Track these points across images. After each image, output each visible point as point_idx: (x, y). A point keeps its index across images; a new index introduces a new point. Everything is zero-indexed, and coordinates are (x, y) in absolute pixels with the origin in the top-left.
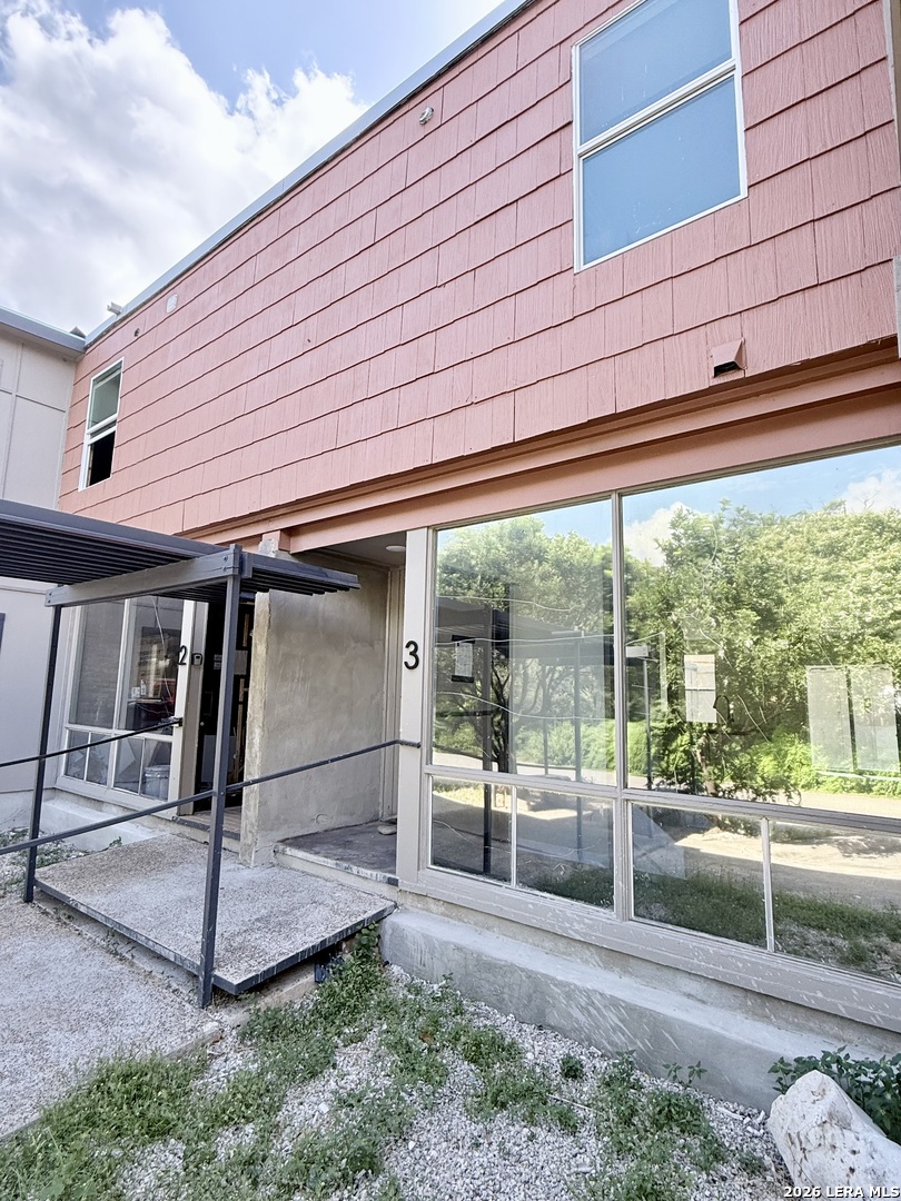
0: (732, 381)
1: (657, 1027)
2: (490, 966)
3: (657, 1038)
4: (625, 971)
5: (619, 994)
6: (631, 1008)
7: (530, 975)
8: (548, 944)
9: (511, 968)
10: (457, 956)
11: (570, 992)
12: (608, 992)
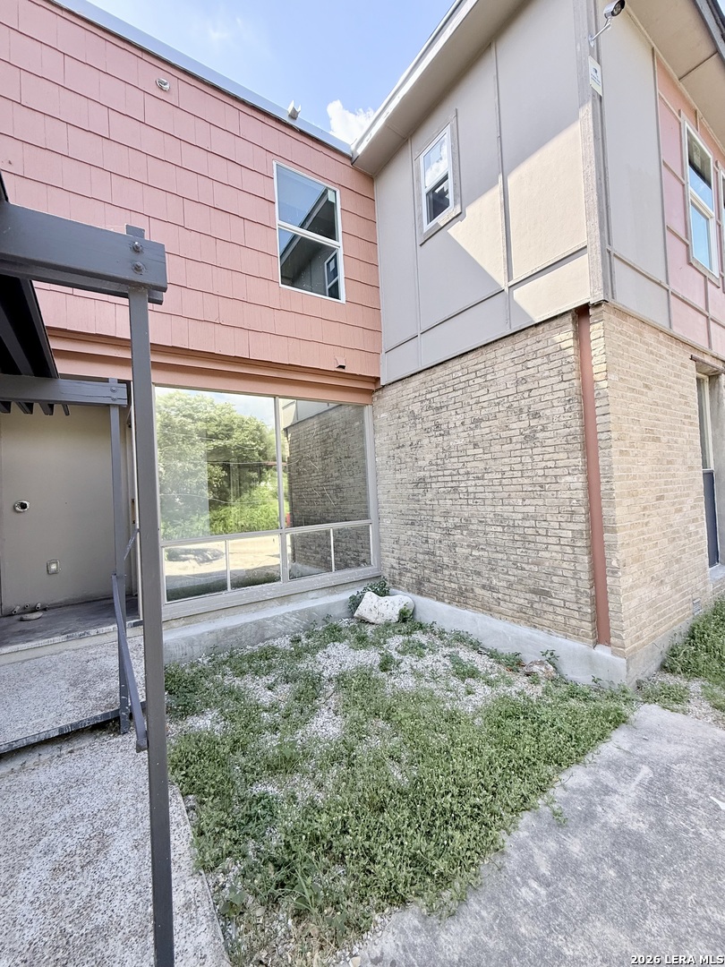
0: (340, 373)
1: (309, 611)
2: (234, 630)
3: (310, 616)
4: (289, 602)
5: (294, 609)
6: (300, 612)
7: (255, 623)
8: (253, 609)
9: (246, 625)
10: (211, 637)
11: (274, 620)
12: (291, 611)
